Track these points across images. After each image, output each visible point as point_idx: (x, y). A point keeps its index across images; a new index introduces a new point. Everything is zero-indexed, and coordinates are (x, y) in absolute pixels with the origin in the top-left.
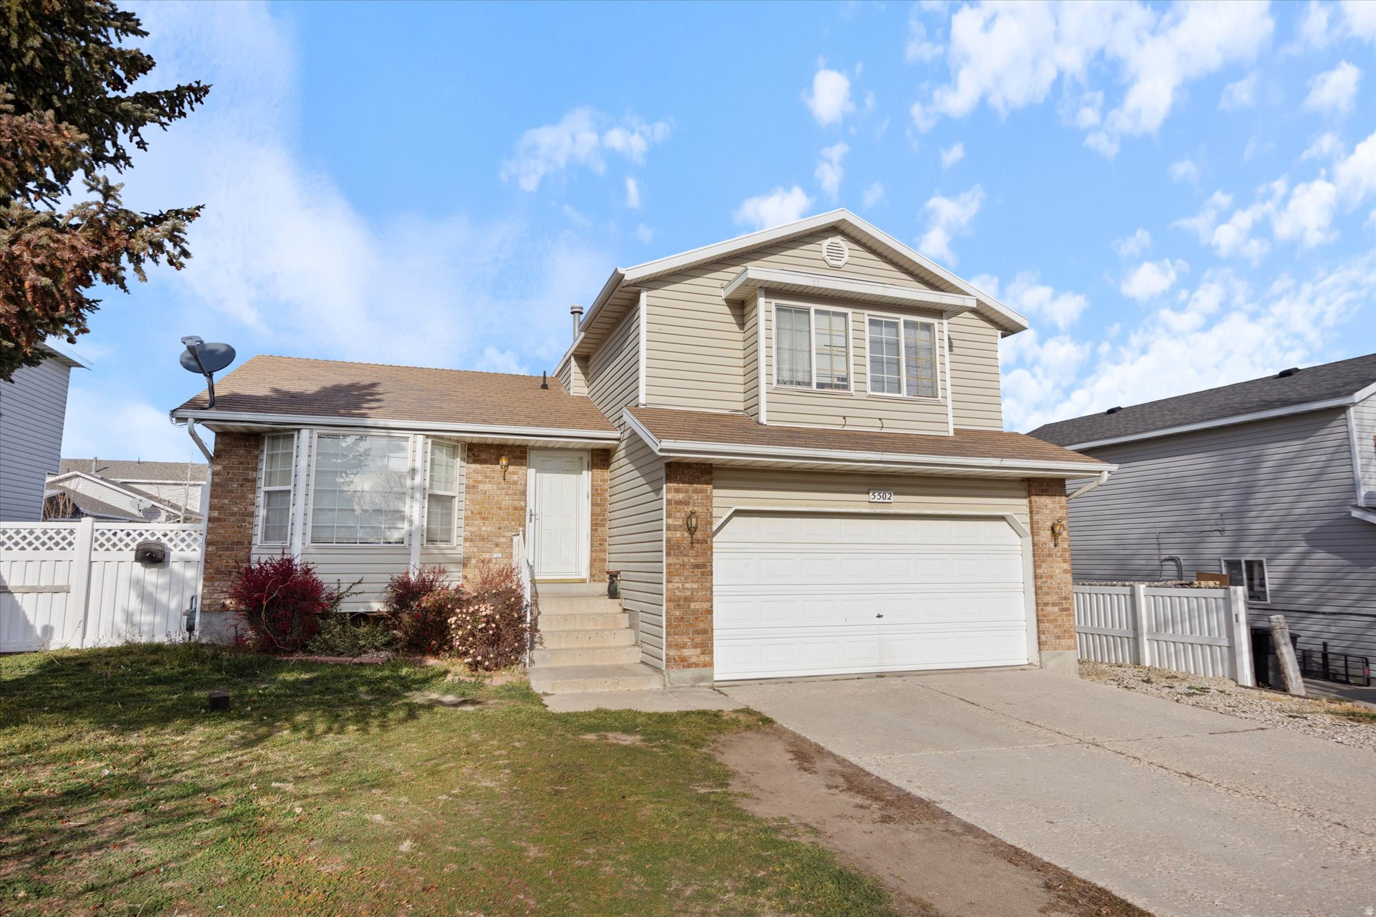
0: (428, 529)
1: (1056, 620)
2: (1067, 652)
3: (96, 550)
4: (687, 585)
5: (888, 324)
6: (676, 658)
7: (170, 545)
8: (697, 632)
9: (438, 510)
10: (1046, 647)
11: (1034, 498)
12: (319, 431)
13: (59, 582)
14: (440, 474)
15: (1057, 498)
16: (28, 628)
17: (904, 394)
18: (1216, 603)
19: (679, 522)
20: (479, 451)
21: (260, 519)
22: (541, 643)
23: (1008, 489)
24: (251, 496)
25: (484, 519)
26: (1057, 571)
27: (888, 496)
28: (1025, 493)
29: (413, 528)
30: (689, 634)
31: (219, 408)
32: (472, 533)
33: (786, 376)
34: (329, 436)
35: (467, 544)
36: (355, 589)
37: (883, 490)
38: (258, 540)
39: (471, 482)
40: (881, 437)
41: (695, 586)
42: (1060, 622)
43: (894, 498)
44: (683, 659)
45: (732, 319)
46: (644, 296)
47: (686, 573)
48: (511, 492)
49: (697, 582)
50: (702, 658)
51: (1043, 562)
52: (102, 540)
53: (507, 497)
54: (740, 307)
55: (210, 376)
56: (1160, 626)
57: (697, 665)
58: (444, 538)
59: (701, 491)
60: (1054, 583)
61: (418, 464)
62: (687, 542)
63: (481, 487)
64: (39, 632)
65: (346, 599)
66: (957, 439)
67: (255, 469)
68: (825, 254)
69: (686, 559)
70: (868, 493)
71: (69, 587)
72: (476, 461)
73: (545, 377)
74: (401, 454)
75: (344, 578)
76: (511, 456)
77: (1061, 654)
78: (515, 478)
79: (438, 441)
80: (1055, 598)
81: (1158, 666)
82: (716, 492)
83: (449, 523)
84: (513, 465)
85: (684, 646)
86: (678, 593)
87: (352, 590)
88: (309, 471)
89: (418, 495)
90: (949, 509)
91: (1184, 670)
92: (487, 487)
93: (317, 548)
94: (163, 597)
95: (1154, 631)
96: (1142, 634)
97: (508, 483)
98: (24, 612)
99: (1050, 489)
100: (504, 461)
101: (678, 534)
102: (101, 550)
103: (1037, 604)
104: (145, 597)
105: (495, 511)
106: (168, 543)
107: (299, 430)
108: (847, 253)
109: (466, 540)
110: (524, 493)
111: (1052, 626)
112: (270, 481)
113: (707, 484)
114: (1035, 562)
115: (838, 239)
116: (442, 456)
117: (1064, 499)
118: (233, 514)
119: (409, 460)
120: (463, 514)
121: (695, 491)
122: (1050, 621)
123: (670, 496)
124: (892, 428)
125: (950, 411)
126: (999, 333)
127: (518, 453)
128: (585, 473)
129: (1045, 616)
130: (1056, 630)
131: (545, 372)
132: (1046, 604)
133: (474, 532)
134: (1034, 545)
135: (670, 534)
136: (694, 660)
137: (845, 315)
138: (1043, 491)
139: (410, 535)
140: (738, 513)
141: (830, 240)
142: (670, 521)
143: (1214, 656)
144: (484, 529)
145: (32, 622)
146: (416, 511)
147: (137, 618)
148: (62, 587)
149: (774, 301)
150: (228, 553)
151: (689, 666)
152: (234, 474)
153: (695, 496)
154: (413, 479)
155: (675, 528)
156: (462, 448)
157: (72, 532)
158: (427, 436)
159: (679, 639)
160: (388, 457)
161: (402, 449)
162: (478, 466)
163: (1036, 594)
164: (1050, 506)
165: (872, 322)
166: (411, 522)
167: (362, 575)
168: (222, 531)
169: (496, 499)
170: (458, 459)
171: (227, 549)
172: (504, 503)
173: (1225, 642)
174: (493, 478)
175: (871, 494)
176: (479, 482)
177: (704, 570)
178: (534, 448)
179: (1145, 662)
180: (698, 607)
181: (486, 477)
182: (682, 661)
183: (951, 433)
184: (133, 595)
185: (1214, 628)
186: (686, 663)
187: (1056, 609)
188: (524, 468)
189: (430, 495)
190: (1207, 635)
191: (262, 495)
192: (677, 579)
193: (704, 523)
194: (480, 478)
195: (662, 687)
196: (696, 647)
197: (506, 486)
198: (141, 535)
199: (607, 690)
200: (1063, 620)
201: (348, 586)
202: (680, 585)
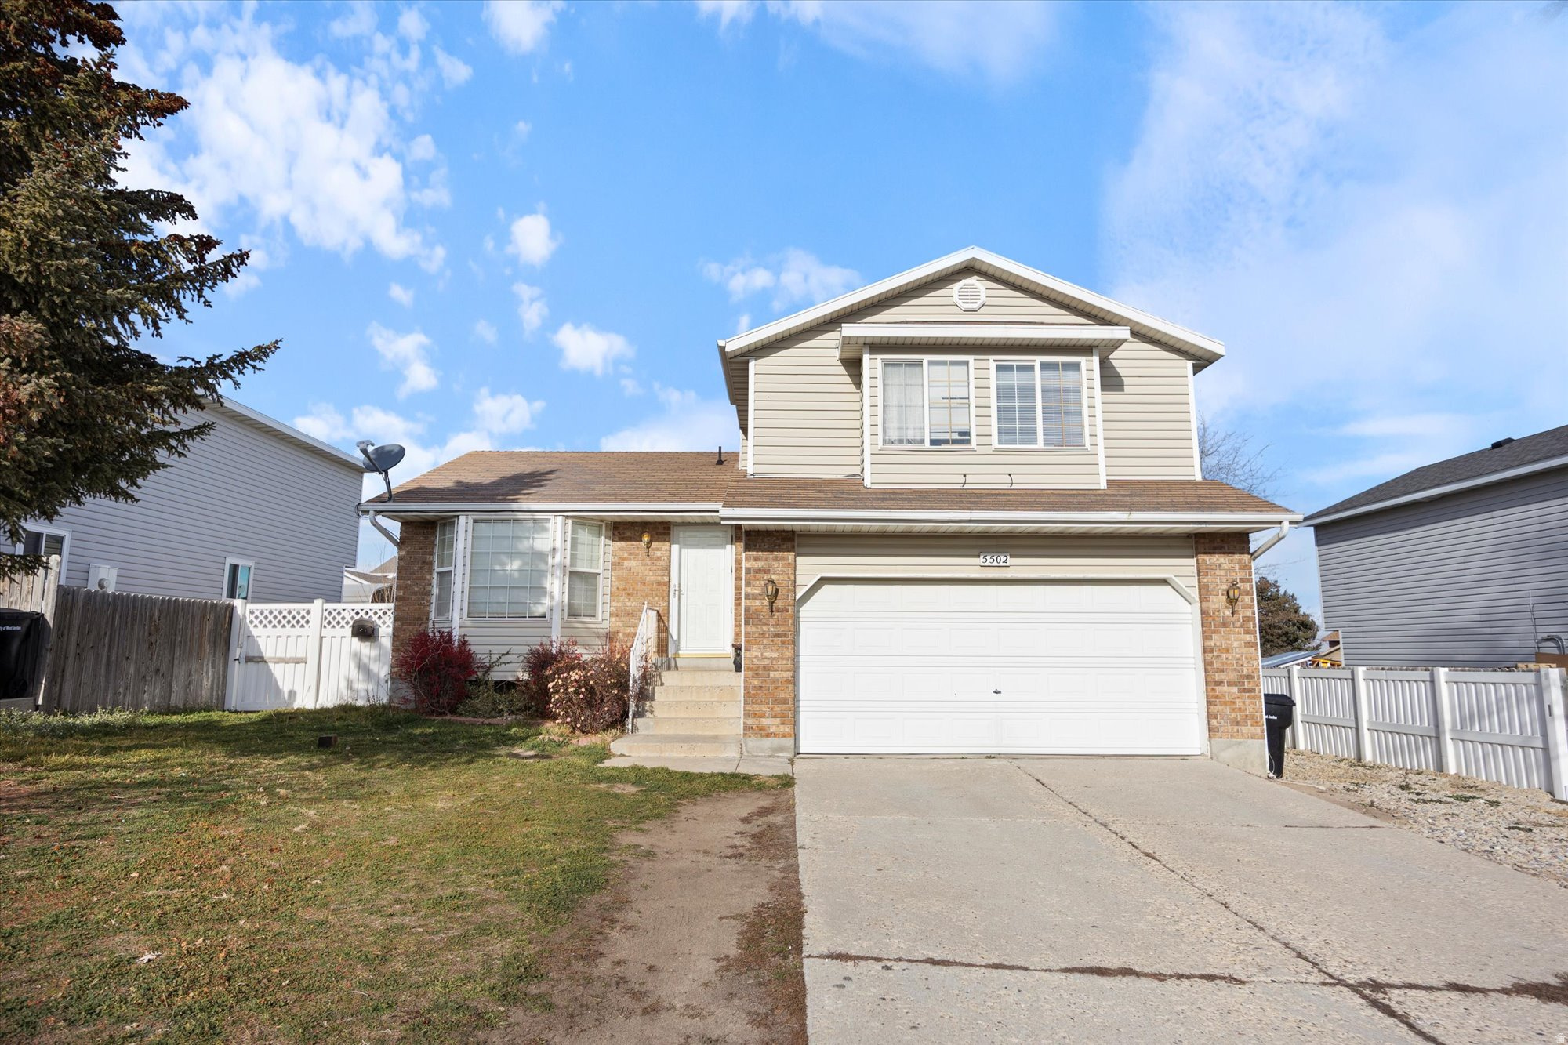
0: (570, 605)
1: (1234, 703)
2: (1250, 741)
3: (325, 627)
4: (766, 654)
5: (1021, 368)
6: (754, 727)
7: (379, 622)
8: (777, 702)
9: (580, 586)
10: (1219, 735)
11: (1201, 557)
12: (475, 517)
13: (301, 654)
14: (583, 551)
15: (1236, 556)
16: (278, 691)
17: (1040, 444)
18: (1527, 688)
19: (758, 591)
20: (625, 529)
21: (434, 597)
22: (652, 712)
23: (1169, 547)
24: (428, 577)
25: (629, 595)
26: (1235, 644)
27: (1003, 559)
28: (1193, 552)
29: (554, 603)
30: (768, 703)
31: (395, 501)
32: (617, 608)
33: (894, 435)
34: (482, 521)
35: (613, 619)
36: (505, 659)
37: (998, 552)
38: (432, 616)
39: (616, 559)
40: (1000, 494)
41: (775, 655)
42: (1239, 703)
43: (1010, 561)
44: (762, 729)
45: (848, 379)
46: (752, 365)
47: (765, 642)
48: (654, 568)
49: (777, 651)
50: (782, 728)
51: (1214, 632)
52: (330, 618)
53: (651, 573)
54: (853, 365)
55: (386, 474)
56: (1465, 721)
57: (776, 735)
58: (589, 612)
59: (783, 559)
60: (1230, 658)
61: (558, 544)
62: (766, 610)
63: (626, 563)
64: (286, 696)
65: (496, 668)
66: (1109, 492)
67: (432, 553)
68: (956, 299)
69: (765, 628)
70: (979, 556)
71: (306, 658)
72: (622, 539)
73: (720, 452)
74: (544, 535)
75: (495, 649)
76: (654, 533)
77: (1240, 743)
78: (658, 554)
79: (579, 521)
80: (1234, 677)
81: (1464, 774)
82: (799, 559)
83: (594, 598)
84: (658, 541)
85: (763, 715)
86: (756, 661)
87: (501, 661)
88: (465, 552)
89: (558, 573)
90: (1084, 572)
91: (1495, 779)
92: (633, 563)
93: (473, 622)
94: (374, 667)
95: (1459, 728)
96: (1444, 732)
97: (652, 559)
98: (275, 680)
99: (1226, 546)
100: (646, 538)
101: (757, 603)
102: (329, 627)
103: (1207, 683)
104: (362, 667)
105: (640, 587)
106: (377, 620)
107: (458, 516)
108: (983, 294)
109: (611, 615)
110: (668, 569)
111: (1227, 710)
112: (441, 565)
113: (789, 551)
114: (1203, 632)
115: (973, 280)
116: (584, 536)
117: (1246, 558)
118: (415, 593)
119: (551, 540)
120: (608, 590)
121: (776, 559)
122: (1225, 704)
123: (748, 565)
124: (1023, 483)
125: (1102, 460)
126: (1190, 364)
127: (661, 530)
128: (729, 547)
129: (1217, 697)
130: (1233, 715)
131: (720, 448)
132: (1220, 683)
133: (620, 607)
134: (1202, 613)
135: (749, 603)
136: (772, 729)
137: (967, 363)
138: (1215, 548)
139: (551, 610)
140: (824, 581)
141: (963, 282)
142: (749, 590)
143: (1528, 761)
144: (629, 604)
145: (281, 687)
146: (556, 588)
147: (355, 686)
148: (302, 658)
149: (880, 357)
150: (411, 628)
151: (768, 735)
152: (415, 559)
153: (776, 564)
154: (553, 557)
155: (754, 597)
156: (606, 526)
157: (308, 612)
158: (567, 517)
159: (756, 708)
160: (533, 538)
161: (545, 530)
162: (623, 544)
163: (1206, 671)
164: (1225, 566)
165: (1000, 368)
166: (552, 597)
167: (509, 647)
168: (406, 608)
169: (641, 575)
170: (603, 538)
171: (410, 624)
172: (648, 579)
173: (1539, 744)
174: (638, 554)
175: (982, 557)
176: (624, 559)
177: (790, 638)
178: (676, 524)
179: (1448, 769)
180: (778, 677)
181: (631, 554)
182: (760, 730)
183: (1103, 485)
184: (353, 665)
185: (1526, 724)
186: (763, 733)
187: (1235, 690)
188: (668, 544)
189: (570, 572)
190: (1518, 733)
191: (435, 576)
192: (755, 647)
193: (785, 591)
194: (626, 555)
195: (739, 756)
196: (775, 716)
197: (649, 563)
198: (357, 613)
199: (682, 755)
200: (1244, 702)
201: (497, 656)
202: (759, 654)
